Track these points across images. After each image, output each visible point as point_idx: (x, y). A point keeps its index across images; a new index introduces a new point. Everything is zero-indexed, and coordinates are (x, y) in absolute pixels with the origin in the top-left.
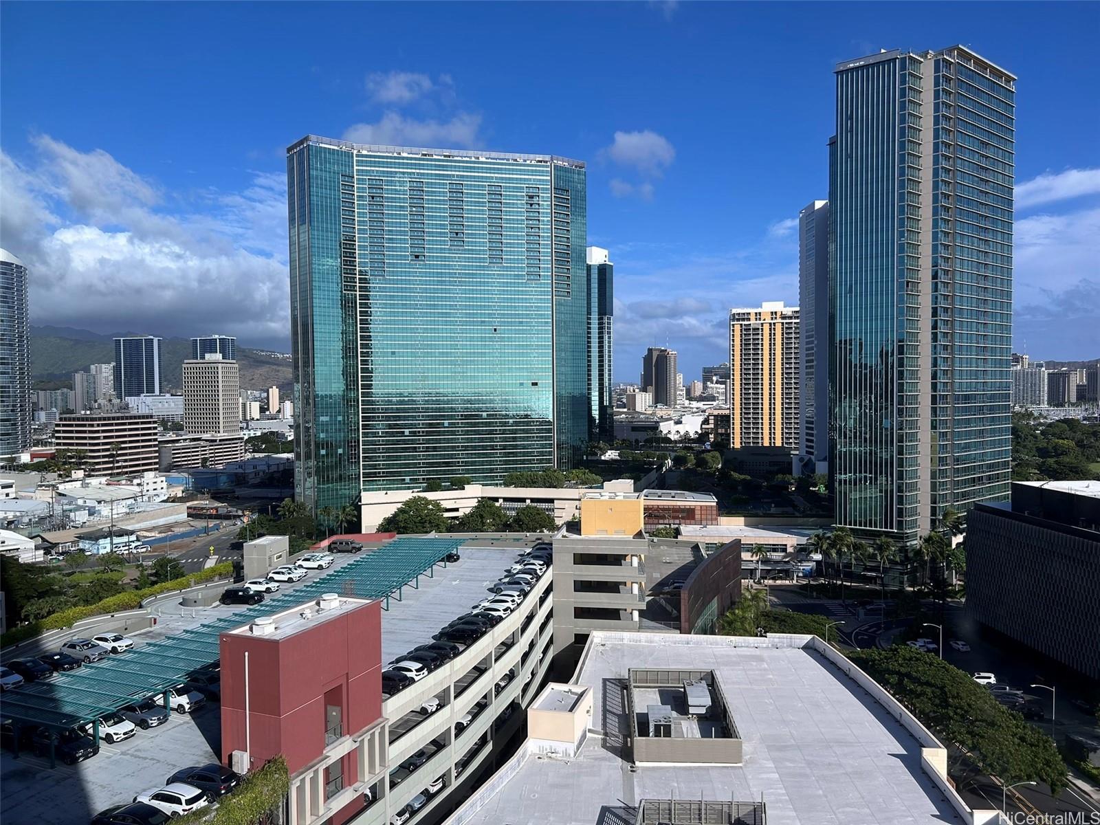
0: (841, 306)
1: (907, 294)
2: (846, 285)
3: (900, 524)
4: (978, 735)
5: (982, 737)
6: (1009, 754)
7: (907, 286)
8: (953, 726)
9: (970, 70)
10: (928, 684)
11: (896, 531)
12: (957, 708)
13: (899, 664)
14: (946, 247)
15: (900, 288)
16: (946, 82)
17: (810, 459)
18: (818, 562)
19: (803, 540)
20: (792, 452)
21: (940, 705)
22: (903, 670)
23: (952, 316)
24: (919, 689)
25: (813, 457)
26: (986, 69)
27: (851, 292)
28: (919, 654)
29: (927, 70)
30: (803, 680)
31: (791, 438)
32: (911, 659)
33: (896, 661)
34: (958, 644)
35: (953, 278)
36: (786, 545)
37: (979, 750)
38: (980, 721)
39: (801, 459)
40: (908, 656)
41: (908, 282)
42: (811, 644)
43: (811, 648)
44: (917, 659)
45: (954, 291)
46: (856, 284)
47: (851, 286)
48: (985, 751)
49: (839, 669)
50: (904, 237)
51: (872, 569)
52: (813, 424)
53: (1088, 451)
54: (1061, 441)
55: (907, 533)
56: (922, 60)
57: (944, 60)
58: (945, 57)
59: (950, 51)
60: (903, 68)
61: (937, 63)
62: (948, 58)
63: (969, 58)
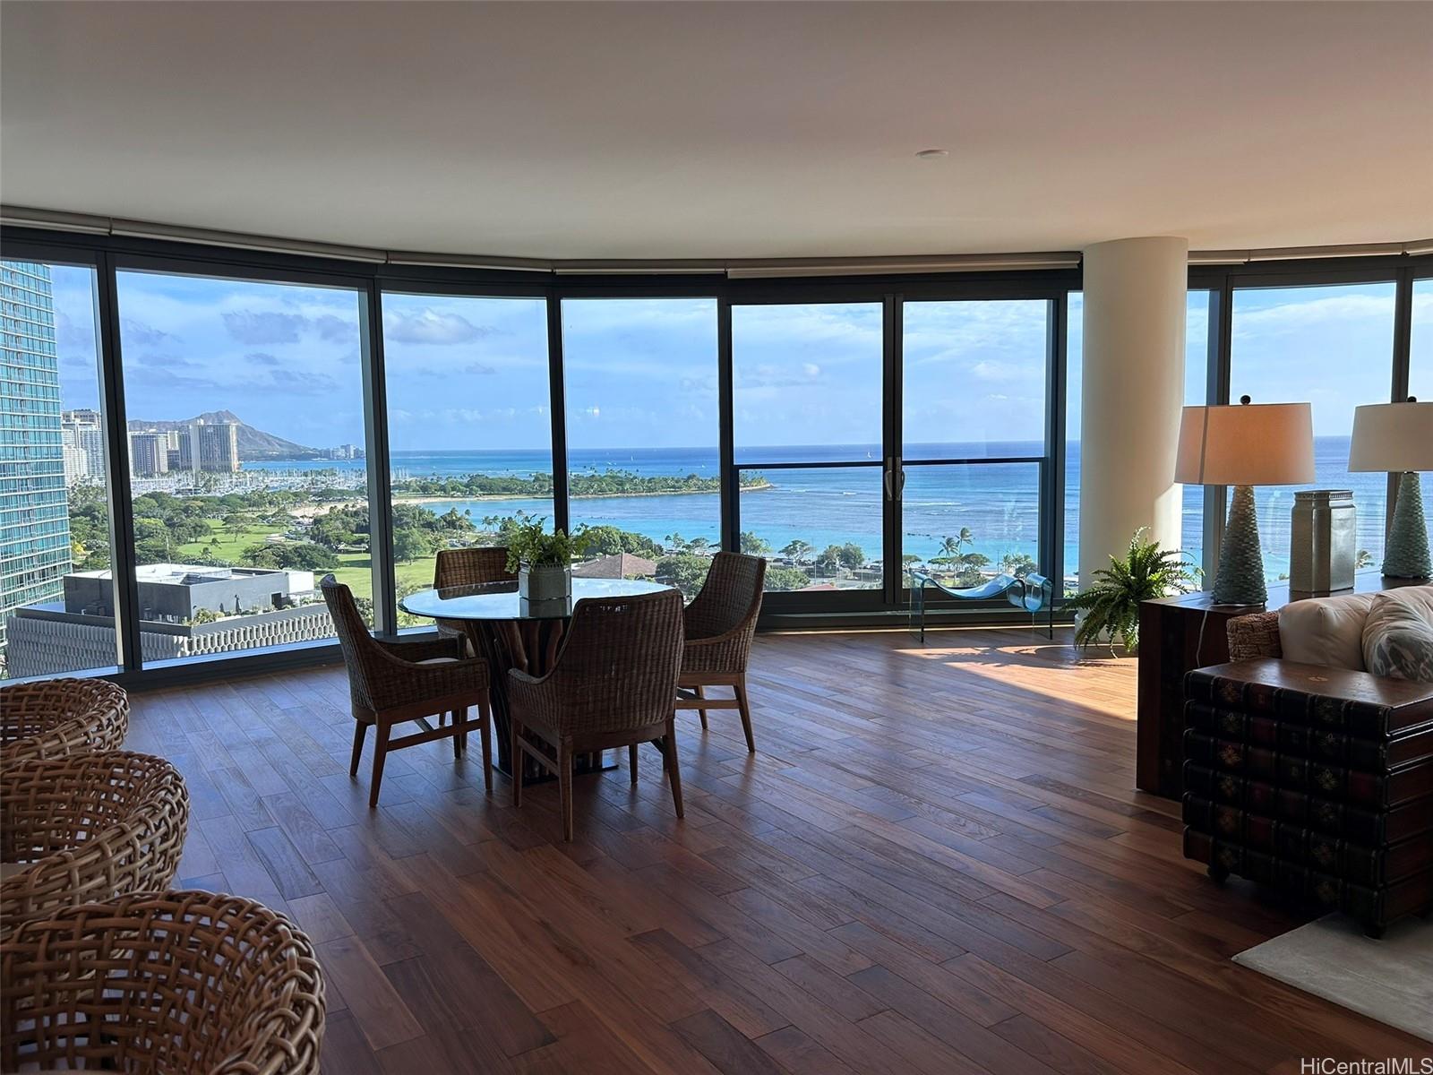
53: (179, 531)
54: (147, 520)
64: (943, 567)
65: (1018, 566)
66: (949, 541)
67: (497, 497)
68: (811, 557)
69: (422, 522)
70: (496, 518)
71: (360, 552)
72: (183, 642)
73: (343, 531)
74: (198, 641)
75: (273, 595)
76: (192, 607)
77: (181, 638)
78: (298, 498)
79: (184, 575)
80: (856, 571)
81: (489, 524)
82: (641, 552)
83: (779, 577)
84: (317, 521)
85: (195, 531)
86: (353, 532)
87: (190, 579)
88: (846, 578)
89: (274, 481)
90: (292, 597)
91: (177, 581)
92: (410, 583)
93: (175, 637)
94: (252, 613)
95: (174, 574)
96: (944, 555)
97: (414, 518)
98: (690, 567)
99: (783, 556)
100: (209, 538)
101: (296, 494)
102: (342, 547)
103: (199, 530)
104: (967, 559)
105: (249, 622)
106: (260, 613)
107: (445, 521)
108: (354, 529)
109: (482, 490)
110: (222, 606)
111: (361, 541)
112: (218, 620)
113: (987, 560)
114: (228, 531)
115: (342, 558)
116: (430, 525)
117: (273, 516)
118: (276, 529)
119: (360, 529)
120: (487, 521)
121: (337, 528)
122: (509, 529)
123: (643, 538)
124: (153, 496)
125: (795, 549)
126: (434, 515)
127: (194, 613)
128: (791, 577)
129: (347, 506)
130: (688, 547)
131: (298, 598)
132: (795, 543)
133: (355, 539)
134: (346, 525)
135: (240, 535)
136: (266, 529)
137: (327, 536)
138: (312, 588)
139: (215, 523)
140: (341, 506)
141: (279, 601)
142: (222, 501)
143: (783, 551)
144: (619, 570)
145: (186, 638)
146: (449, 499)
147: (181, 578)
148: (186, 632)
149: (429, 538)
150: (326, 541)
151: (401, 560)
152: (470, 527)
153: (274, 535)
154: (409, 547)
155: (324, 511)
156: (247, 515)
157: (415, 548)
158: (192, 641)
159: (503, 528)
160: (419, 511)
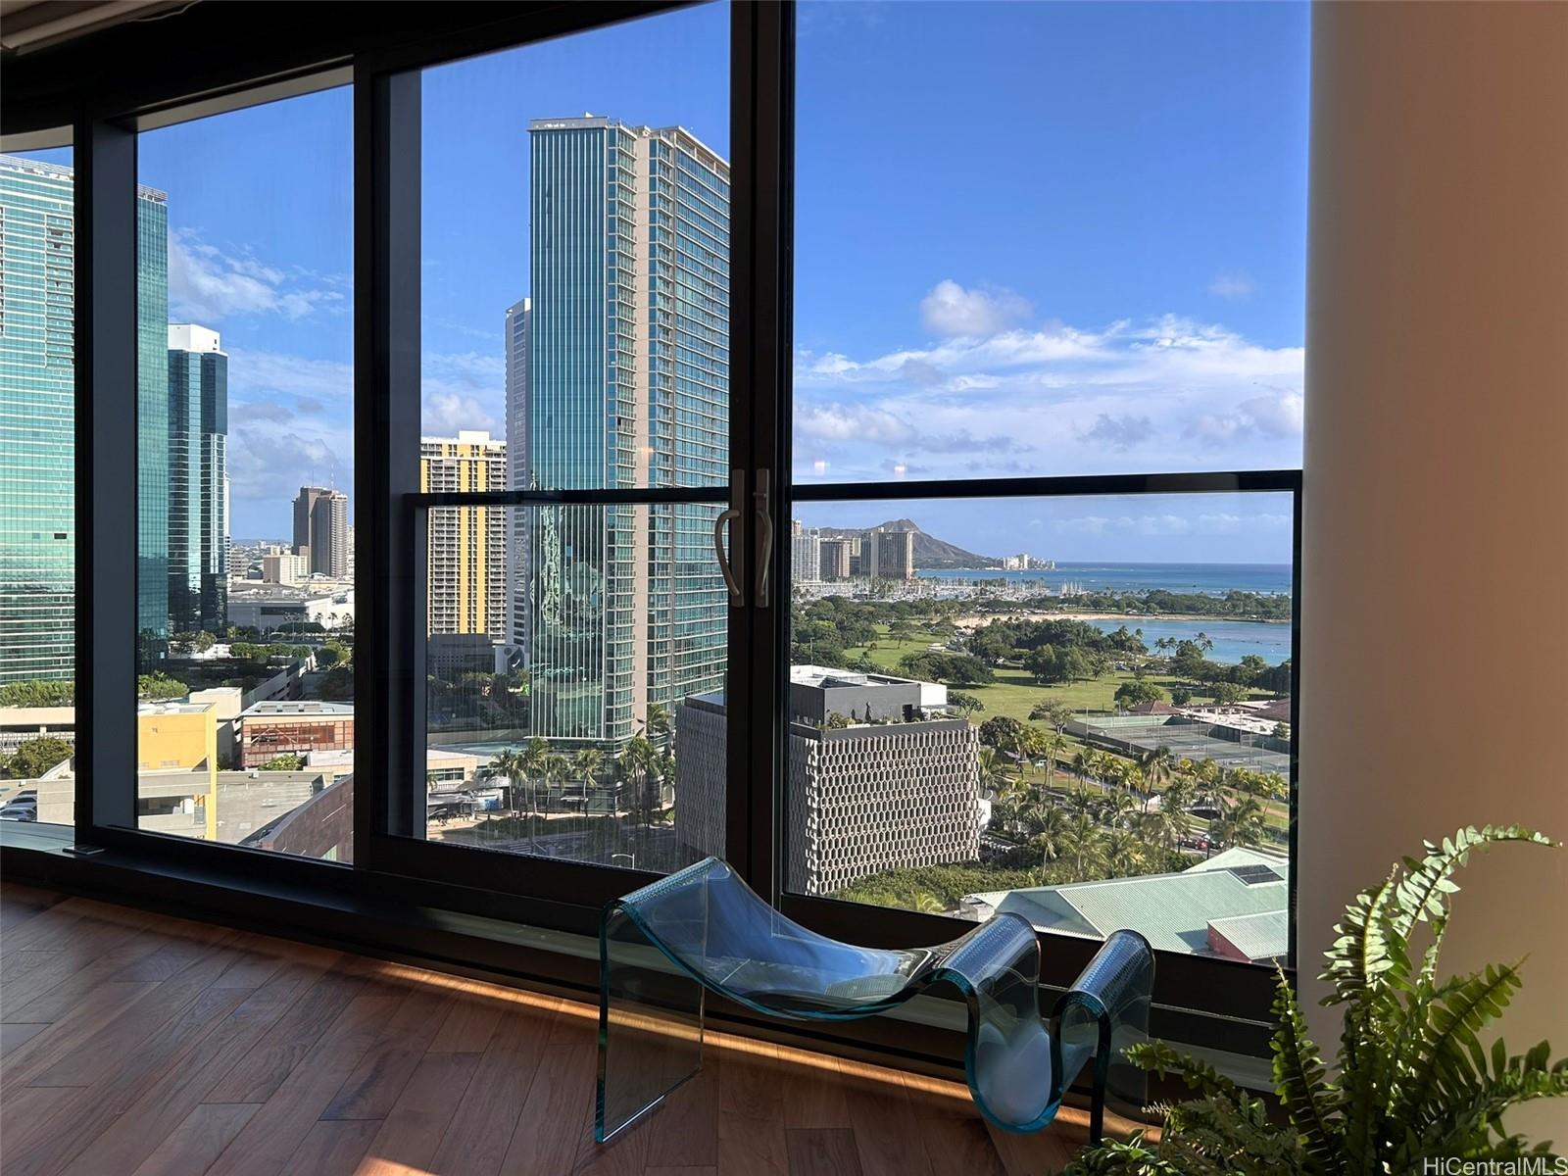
0: (537, 443)
1: (619, 434)
2: (544, 415)
3: (609, 729)
7: (619, 423)
9: (693, 160)
11: (604, 739)
14: (666, 378)
15: (611, 426)
16: (664, 170)
17: (519, 650)
18: (506, 789)
19: (486, 761)
20: (494, 641)
23: (672, 466)
25: (523, 647)
26: (712, 162)
27: (550, 426)
29: (641, 149)
31: (499, 622)
35: (673, 418)
36: (462, 769)
39: (507, 651)
41: (619, 419)
45: (675, 435)
46: (557, 415)
47: (550, 418)
50: (615, 360)
51: (570, 792)
52: (523, 602)
53: (848, 634)
54: (821, 622)
55: (617, 742)
56: (635, 136)
57: (661, 142)
58: (662, 138)
59: (668, 134)
60: (612, 142)
61: (653, 143)
62: (665, 140)
63: (691, 145)
67: (1179, 617)
69: (1086, 640)
70: (1171, 641)
71: (1018, 668)
72: (814, 745)
73: (1003, 645)
74: (827, 746)
75: (904, 706)
76: (826, 711)
77: (812, 741)
78: (964, 608)
79: (823, 679)
81: (1163, 646)
84: (979, 632)
85: (863, 635)
86: (1013, 647)
87: (829, 682)
89: (944, 591)
90: (923, 710)
91: (816, 684)
92: (1062, 707)
93: (807, 740)
94: (882, 723)
95: (815, 676)
97: (1079, 635)
100: (872, 644)
101: (963, 604)
102: (1000, 661)
103: (868, 634)
105: (877, 732)
106: (889, 723)
107: (1113, 640)
108: (1014, 643)
109: (1161, 608)
110: (853, 713)
111: (1019, 657)
112: (849, 727)
114: (892, 637)
115: (997, 673)
116: (1095, 644)
117: (938, 624)
118: (939, 639)
119: (1020, 644)
120: (1161, 644)
121: (997, 642)
122: (1185, 654)
124: (831, 599)
126: (1101, 633)
127: (827, 717)
129: (1010, 618)
131: (930, 711)
133: (1014, 654)
134: (1005, 638)
135: (903, 642)
136: (929, 638)
137: (986, 649)
138: (945, 702)
139: (882, 628)
140: (1004, 618)
141: (911, 713)
142: (892, 606)
145: (817, 742)
146: (1123, 617)
147: (821, 680)
148: (817, 736)
149: (1093, 659)
150: (984, 653)
151: (1060, 680)
152: (1142, 649)
153: (935, 644)
154: (1068, 666)
155: (987, 623)
156: (913, 623)
157: (1074, 668)
158: (821, 746)
159: (1181, 653)
160: (1084, 627)
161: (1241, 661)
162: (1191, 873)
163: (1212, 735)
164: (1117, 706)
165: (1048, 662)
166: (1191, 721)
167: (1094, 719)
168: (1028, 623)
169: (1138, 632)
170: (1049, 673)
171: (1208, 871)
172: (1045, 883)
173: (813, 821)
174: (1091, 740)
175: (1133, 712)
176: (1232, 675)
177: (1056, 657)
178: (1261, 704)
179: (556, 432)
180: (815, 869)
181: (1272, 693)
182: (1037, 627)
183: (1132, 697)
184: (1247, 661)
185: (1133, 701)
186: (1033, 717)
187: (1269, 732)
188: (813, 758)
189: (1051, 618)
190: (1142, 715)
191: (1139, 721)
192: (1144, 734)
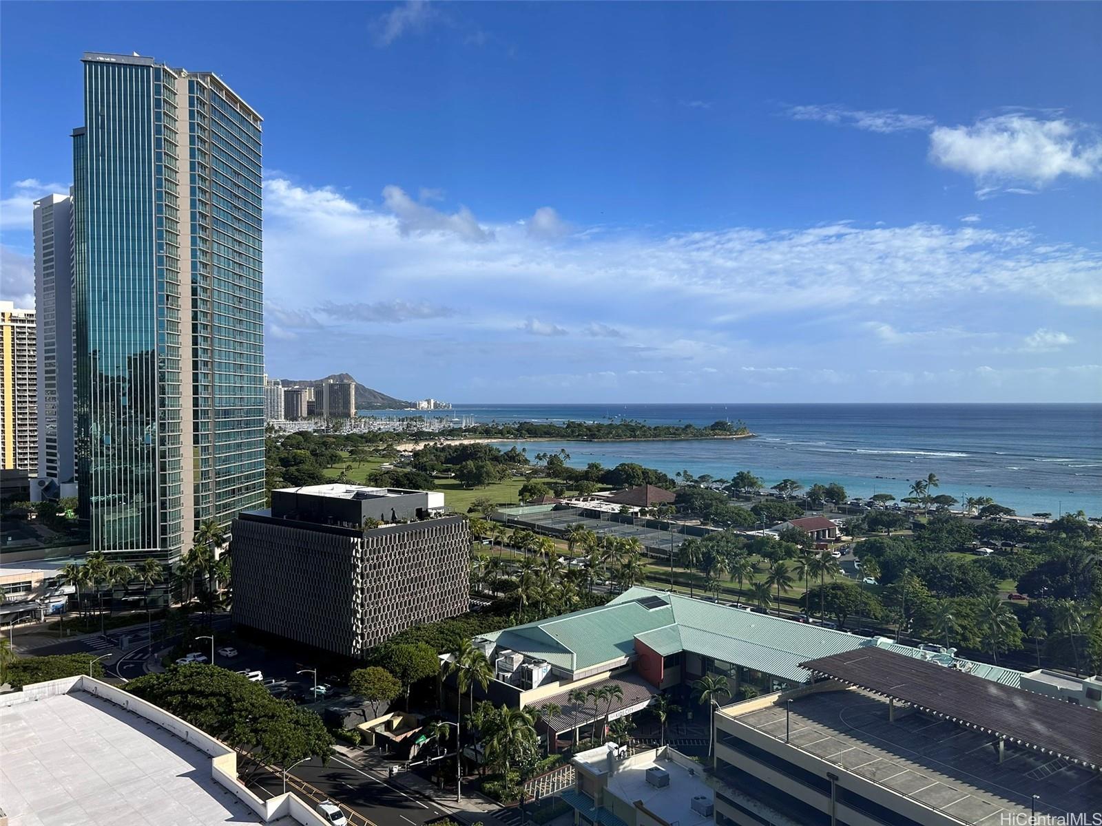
0: (94, 313)
1: (167, 308)
2: (99, 291)
3: (164, 541)
4: (261, 730)
5: (265, 731)
6: (288, 740)
7: (168, 300)
8: (238, 729)
9: (223, 100)
10: (213, 694)
12: (241, 711)
13: (180, 683)
14: (205, 265)
15: (160, 301)
16: (200, 104)
17: (53, 481)
18: (71, 596)
19: (52, 573)
20: (28, 475)
21: (224, 712)
22: (185, 688)
23: (212, 333)
24: (204, 701)
25: (56, 480)
26: (236, 103)
27: (105, 299)
28: (199, 667)
29: (181, 86)
30: (74, 728)
31: (26, 459)
32: (191, 675)
33: (177, 680)
34: (227, 651)
35: (211, 296)
36: (30, 582)
37: (263, 745)
38: (263, 716)
39: (41, 483)
40: (188, 673)
41: (168, 296)
42: (79, 686)
43: (79, 690)
44: (199, 673)
45: (213, 310)
46: (112, 292)
47: (105, 293)
48: (268, 744)
49: (115, 704)
50: (163, 250)
51: (134, 593)
52: (55, 442)
53: (320, 459)
54: (296, 451)
55: (171, 550)
56: (176, 76)
57: (198, 83)
58: (199, 80)
59: (204, 76)
60: (157, 78)
61: (191, 83)
62: (201, 82)
63: (221, 88)
64: (915, 505)
65: (981, 507)
66: (918, 484)
67: (540, 440)
68: (801, 493)
69: (492, 457)
70: (545, 455)
71: (447, 478)
72: (357, 542)
73: (436, 462)
74: (368, 542)
75: (417, 510)
76: (362, 516)
77: (356, 539)
78: (399, 437)
79: (355, 493)
80: (840, 506)
81: (540, 459)
82: (660, 484)
83: (778, 508)
84: (416, 454)
85: (332, 459)
86: (442, 463)
87: (360, 496)
88: (831, 512)
89: (381, 425)
90: (430, 511)
91: (349, 497)
92: (487, 503)
93: (351, 538)
95: (347, 492)
96: (914, 495)
97: (486, 453)
98: (703, 498)
99: (775, 492)
100: (344, 465)
101: (398, 434)
102: (434, 473)
103: (334, 459)
104: (937, 499)
105: (398, 530)
106: (409, 522)
107: (508, 456)
108: (443, 461)
109: (529, 433)
110: (382, 516)
111: (448, 470)
112: (379, 527)
113: (956, 501)
114: (354, 460)
115: (437, 482)
116: (496, 459)
117: (384, 450)
118: (387, 460)
119: (447, 461)
120: (539, 457)
121: (432, 460)
122: (554, 463)
123: (660, 474)
124: (300, 433)
125: (786, 486)
126: (500, 452)
127: (363, 520)
128: (788, 509)
129: (436, 444)
130: (696, 482)
131: (434, 511)
132: (786, 481)
133: (445, 468)
134: (436, 457)
135: (362, 463)
136: (380, 460)
137: (425, 466)
138: (443, 504)
140: (432, 444)
141: (422, 514)
142: (348, 438)
143: (775, 488)
144: (644, 498)
145: (359, 540)
146: (505, 440)
147: (353, 494)
148: (359, 535)
149: (498, 469)
150: (424, 469)
151: (478, 485)
152: (526, 461)
153: (385, 464)
154: (484, 475)
155: (421, 446)
156: (366, 449)
157: (488, 476)
158: (364, 542)
159: (551, 463)
160: (489, 448)
161: (587, 467)
162: (613, 606)
163: (581, 515)
164: (520, 500)
165: (470, 472)
166: (568, 507)
167: (509, 510)
168: (449, 446)
169: (524, 450)
170: (471, 480)
171: (623, 603)
172: (521, 623)
173: (357, 597)
174: (510, 523)
175: (532, 503)
176: (586, 476)
177: (476, 469)
178: (606, 494)
179: (111, 304)
180: (359, 631)
181: (611, 486)
182: (456, 449)
183: (529, 494)
184: (591, 466)
185: (531, 496)
186: (470, 511)
187: (617, 511)
188: (357, 551)
189: (466, 442)
190: (538, 505)
191: (536, 509)
192: (542, 517)
